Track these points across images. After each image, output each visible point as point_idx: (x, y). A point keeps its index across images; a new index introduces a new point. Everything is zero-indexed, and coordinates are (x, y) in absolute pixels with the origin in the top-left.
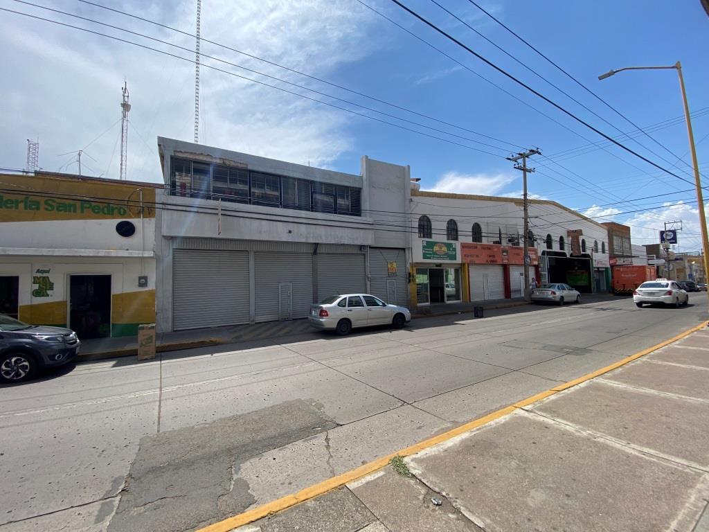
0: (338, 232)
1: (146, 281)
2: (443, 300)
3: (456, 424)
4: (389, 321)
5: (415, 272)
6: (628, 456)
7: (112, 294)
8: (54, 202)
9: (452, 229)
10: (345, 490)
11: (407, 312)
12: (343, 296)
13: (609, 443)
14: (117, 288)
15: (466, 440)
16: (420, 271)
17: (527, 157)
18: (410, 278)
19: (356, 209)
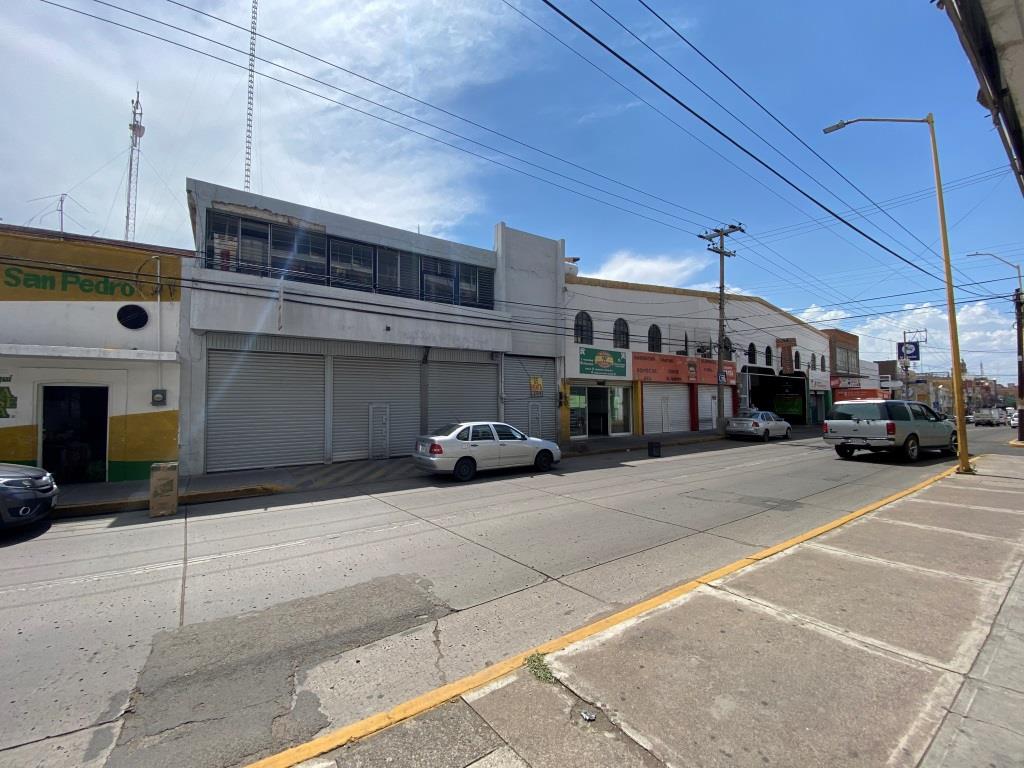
0: (460, 331)
1: (164, 398)
2: (606, 432)
3: (619, 607)
4: (530, 461)
5: (568, 391)
6: (846, 649)
7: (109, 415)
8: (20, 272)
9: (622, 333)
10: (461, 703)
11: (555, 449)
12: (465, 425)
13: (822, 631)
14: (116, 408)
15: (632, 629)
16: (576, 391)
17: (726, 234)
18: (561, 400)
19: (486, 301)
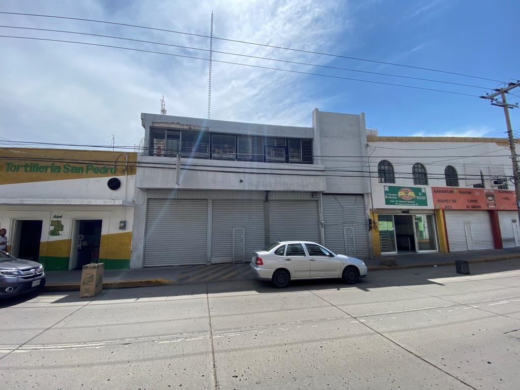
1: (125, 225)
2: (413, 249)
4: (338, 274)
5: (376, 219)
7: (102, 235)
8: (70, 166)
9: (420, 174)
12: (282, 244)
14: (105, 231)
16: (384, 217)
17: (506, 92)
18: (371, 225)
19: (308, 158)
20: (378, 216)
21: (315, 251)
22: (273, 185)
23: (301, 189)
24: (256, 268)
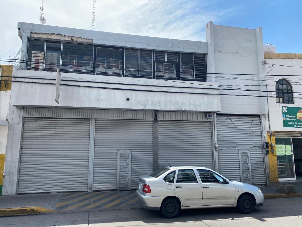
5: (274, 142)
12: (172, 169)
16: (281, 141)
18: (268, 149)
19: (202, 76)
20: (276, 139)
21: (208, 178)
22: (163, 104)
23: (193, 109)
24: (143, 196)
